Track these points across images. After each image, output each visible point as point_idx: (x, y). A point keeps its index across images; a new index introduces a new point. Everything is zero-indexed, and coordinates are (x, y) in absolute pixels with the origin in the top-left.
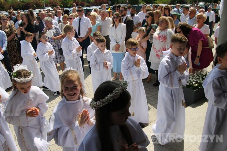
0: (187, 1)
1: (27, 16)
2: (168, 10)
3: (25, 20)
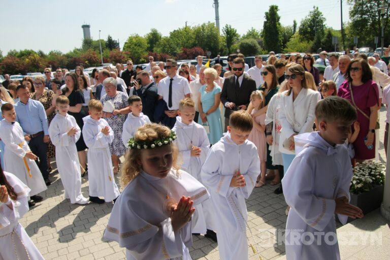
0: (339, 47)
1: (74, 78)
2: (309, 61)
3: (71, 84)
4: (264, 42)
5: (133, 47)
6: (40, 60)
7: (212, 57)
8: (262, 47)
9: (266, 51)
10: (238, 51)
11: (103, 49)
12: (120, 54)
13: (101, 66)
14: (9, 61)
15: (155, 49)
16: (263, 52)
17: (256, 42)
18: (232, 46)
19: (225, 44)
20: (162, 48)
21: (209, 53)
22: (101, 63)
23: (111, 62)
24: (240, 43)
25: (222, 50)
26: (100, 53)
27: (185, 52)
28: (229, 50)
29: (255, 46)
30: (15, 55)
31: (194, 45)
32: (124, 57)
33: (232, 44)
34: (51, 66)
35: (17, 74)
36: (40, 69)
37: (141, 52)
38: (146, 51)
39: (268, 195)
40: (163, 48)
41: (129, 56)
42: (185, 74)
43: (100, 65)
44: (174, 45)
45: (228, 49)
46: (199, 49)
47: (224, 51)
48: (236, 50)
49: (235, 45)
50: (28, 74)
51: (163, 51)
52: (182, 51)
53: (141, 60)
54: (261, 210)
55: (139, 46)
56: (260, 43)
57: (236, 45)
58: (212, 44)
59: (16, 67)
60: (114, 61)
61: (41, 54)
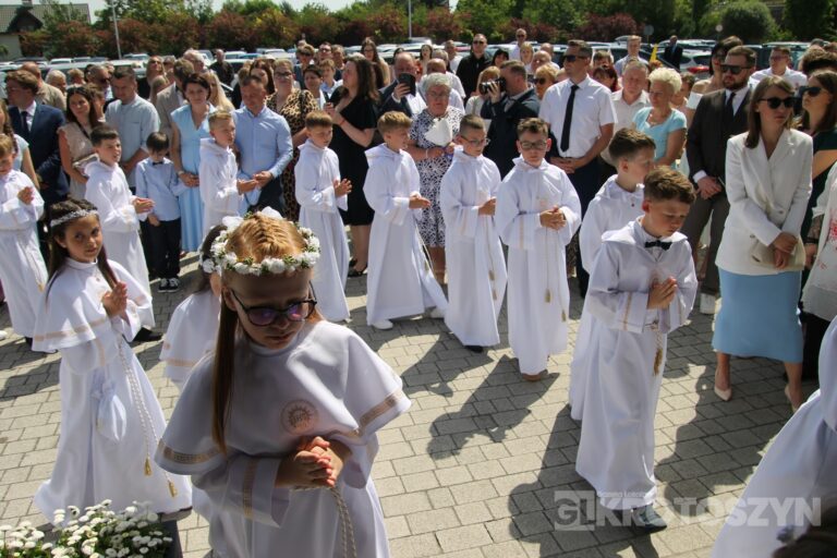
4: (785, 9)
5: (479, 6)
6: (284, 22)
7: (656, 39)
8: (778, 22)
9: (788, 34)
10: (719, 28)
11: (413, 6)
12: (449, 20)
13: (408, 42)
14: (224, 20)
15: (526, 12)
16: (780, 35)
17: (765, 8)
18: (705, 16)
19: (690, 10)
20: (541, 11)
21: (649, 30)
22: (407, 36)
23: (428, 36)
24: (725, 11)
25: (679, 24)
26: (407, 15)
27: (593, 25)
28: (698, 27)
29: (762, 18)
30: (236, 10)
31: (615, 10)
32: (457, 27)
33: (707, 10)
34: (304, 36)
35: (237, 48)
36: (282, 41)
37: (496, 18)
38: (507, 15)
39: (765, 379)
40: (545, 11)
41: (467, 25)
42: (606, 76)
43: (405, 39)
44: (569, 6)
45: (694, 23)
46: (626, 19)
47: (685, 26)
48: (714, 25)
49: (713, 13)
50: (259, 50)
51: (544, 18)
52: (586, 21)
53: (493, 35)
54: (747, 414)
55: (492, 2)
56: (775, 13)
57: (715, 14)
58: (658, 10)
59: (237, 35)
60: (436, 33)
61: (287, 10)
